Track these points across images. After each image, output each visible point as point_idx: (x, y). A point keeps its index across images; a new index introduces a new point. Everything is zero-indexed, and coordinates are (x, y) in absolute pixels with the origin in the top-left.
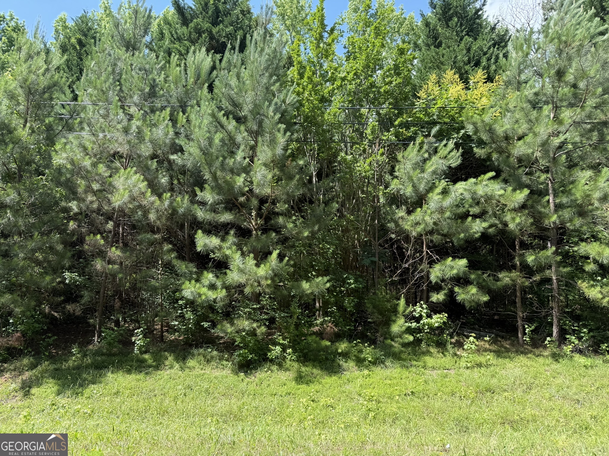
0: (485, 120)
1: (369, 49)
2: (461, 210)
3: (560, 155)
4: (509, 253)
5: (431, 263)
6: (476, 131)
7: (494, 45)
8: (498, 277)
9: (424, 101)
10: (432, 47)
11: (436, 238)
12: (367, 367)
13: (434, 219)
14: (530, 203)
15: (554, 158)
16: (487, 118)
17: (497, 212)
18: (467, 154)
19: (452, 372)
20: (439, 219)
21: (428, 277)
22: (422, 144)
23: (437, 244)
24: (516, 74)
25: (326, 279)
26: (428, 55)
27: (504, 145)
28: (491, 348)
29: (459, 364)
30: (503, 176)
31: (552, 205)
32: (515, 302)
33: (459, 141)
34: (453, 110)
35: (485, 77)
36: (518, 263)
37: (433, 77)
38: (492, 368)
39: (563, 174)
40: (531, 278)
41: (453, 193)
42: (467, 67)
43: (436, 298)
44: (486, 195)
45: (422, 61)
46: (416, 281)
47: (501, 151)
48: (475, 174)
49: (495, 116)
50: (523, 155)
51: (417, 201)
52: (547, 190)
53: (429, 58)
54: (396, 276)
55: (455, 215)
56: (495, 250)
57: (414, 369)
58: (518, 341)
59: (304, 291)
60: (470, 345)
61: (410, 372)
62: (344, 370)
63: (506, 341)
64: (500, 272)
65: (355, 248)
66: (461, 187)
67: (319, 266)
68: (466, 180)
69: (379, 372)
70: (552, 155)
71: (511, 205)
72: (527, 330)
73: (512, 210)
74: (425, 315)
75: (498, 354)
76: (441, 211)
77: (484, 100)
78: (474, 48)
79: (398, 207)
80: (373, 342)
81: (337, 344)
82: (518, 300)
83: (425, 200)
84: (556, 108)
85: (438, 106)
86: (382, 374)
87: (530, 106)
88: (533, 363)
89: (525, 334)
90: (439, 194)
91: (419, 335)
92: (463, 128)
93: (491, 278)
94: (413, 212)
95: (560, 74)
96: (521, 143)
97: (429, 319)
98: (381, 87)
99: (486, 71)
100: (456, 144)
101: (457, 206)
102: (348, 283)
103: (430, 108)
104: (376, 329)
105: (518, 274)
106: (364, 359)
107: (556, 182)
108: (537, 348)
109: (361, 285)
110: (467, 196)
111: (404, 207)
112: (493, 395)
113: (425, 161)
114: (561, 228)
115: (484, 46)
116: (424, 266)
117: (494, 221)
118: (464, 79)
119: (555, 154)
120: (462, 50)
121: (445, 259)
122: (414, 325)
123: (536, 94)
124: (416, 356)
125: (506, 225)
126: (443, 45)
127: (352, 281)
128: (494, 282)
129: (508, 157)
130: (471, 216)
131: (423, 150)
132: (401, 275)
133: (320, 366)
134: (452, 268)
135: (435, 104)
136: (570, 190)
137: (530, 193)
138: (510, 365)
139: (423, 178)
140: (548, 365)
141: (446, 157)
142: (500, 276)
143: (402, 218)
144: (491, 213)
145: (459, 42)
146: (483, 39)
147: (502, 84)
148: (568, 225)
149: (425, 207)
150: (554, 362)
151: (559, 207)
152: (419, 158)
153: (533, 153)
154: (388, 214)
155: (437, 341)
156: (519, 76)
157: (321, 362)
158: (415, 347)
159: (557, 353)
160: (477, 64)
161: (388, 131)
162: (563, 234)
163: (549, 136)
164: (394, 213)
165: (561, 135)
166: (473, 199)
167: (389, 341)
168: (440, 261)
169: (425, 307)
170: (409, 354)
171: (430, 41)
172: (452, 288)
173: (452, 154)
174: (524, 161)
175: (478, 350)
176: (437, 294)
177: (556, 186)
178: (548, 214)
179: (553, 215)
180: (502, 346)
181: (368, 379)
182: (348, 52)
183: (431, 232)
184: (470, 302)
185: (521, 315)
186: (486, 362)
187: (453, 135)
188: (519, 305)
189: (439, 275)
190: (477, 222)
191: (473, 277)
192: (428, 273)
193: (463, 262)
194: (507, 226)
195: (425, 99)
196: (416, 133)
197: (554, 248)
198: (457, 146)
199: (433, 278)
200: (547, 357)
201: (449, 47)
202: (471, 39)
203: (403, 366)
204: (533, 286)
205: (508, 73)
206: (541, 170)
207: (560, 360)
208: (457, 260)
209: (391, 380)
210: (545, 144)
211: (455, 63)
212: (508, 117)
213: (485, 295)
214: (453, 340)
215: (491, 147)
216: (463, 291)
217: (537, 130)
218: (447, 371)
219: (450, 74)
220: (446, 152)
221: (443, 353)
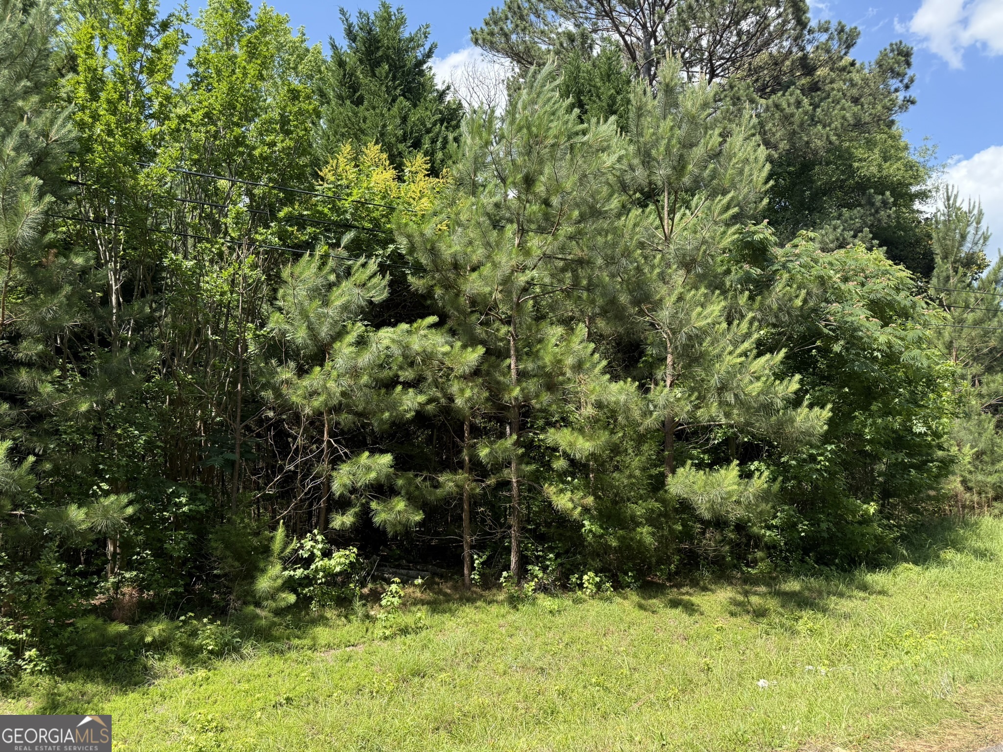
0: (425, 232)
1: (235, 76)
2: (386, 374)
3: (526, 301)
4: (454, 443)
5: (336, 461)
6: (412, 249)
7: (442, 121)
8: (438, 481)
9: (331, 186)
10: (348, 102)
11: (345, 418)
12: (204, 664)
13: (342, 386)
14: (485, 367)
15: (518, 304)
16: (428, 230)
17: (440, 380)
18: (398, 285)
19: (360, 649)
20: (350, 386)
21: (329, 488)
22: (325, 258)
23: (346, 429)
24: (471, 169)
25: (124, 499)
26: (341, 113)
27: (451, 275)
28: (424, 597)
29: (372, 633)
30: (450, 323)
31: (513, 372)
32: (461, 519)
33: (386, 261)
34: (377, 210)
35: (428, 166)
36: (467, 458)
37: (346, 148)
38: (424, 633)
39: (529, 328)
40: (483, 482)
41: (374, 345)
42: (401, 147)
43: (340, 523)
44: (424, 351)
45: (331, 121)
46: (306, 494)
47: (448, 286)
48: (409, 318)
49: (440, 230)
50: (478, 294)
51: (316, 354)
52: (508, 350)
53: (341, 118)
54: (271, 487)
55: (377, 380)
56: (435, 437)
57: (293, 655)
58: (463, 580)
59: (73, 526)
60: (390, 599)
61: (286, 660)
62: (156, 677)
63: (446, 582)
64: (441, 472)
65: (196, 435)
66: (386, 336)
67: (113, 473)
68: (394, 325)
69: (228, 668)
70: (515, 299)
71: (459, 370)
72: (477, 562)
73: (461, 377)
74: (318, 553)
75: (435, 607)
76: (355, 372)
77: (425, 203)
78: (413, 118)
79: (281, 363)
80: (220, 613)
81: (144, 627)
82: (465, 516)
83: (329, 354)
84: (522, 232)
85: (353, 198)
86: (234, 672)
87: (488, 222)
88: (484, 616)
89: (473, 568)
90: (351, 345)
91: (307, 590)
92: (393, 241)
93: (428, 483)
94: (307, 373)
95: (529, 182)
96: (475, 275)
97: (326, 559)
98: (254, 148)
99: (428, 158)
100: (381, 265)
101: (381, 366)
102: (176, 504)
103: (340, 200)
104: (228, 588)
105: (467, 475)
106: (201, 649)
107: (519, 340)
108: (489, 589)
109: (201, 507)
110: (396, 351)
111: (292, 364)
112: (423, 680)
113: (330, 286)
114: (524, 406)
115: (427, 120)
116: (323, 467)
117: (434, 392)
118: (396, 162)
119: (519, 299)
120: (395, 117)
121: (359, 455)
122: (299, 573)
123: (497, 205)
124: (300, 629)
125: (451, 399)
126: (366, 103)
127: (183, 500)
128: (432, 489)
129: (457, 295)
130: (400, 383)
131: (327, 268)
132: (281, 484)
133: (102, 676)
134: (369, 469)
135: (348, 195)
136: (538, 351)
137: (486, 353)
138: (451, 623)
139: (326, 316)
140: (503, 616)
141: (364, 285)
142: (441, 479)
143: (287, 382)
144: (430, 380)
145: (391, 104)
146: (427, 109)
147: (451, 181)
148: (534, 401)
149: (328, 365)
150: (511, 611)
151: (522, 375)
152: (319, 281)
153: (491, 294)
154: (262, 374)
155: (338, 597)
156: (475, 175)
157: (105, 667)
158: (300, 613)
159: (516, 595)
160: (417, 145)
161: (267, 227)
162: (526, 414)
163: (513, 271)
164: (273, 373)
165: (527, 272)
166: (405, 356)
167: (252, 608)
168: (350, 458)
169: (320, 540)
170: (287, 627)
171: (345, 92)
172: (368, 503)
173: (375, 280)
174: (478, 304)
175: (404, 604)
176: (343, 514)
177: (520, 344)
178: (508, 386)
179: (515, 387)
180: (440, 592)
181: (204, 687)
182: (197, 75)
183: (337, 409)
184: (395, 525)
185: (469, 540)
186: (415, 624)
187: (377, 250)
188: (465, 523)
189: (348, 482)
190: (410, 394)
191: (400, 482)
192: (330, 479)
193: (386, 459)
194: (453, 401)
195: (332, 183)
196: (315, 238)
197: (515, 437)
198: (382, 269)
199: (337, 487)
200: (501, 603)
201: (374, 108)
202: (408, 103)
203: (274, 651)
204: (485, 493)
205: (460, 166)
206: (501, 320)
207: (520, 607)
208: (377, 456)
209: (249, 681)
210: (507, 281)
211: (382, 135)
212: (459, 234)
213: (418, 511)
214: (366, 591)
215: (433, 278)
216: (384, 506)
217: (497, 259)
218: (351, 648)
219: (373, 151)
220: (365, 277)
221: (346, 617)
